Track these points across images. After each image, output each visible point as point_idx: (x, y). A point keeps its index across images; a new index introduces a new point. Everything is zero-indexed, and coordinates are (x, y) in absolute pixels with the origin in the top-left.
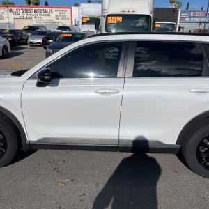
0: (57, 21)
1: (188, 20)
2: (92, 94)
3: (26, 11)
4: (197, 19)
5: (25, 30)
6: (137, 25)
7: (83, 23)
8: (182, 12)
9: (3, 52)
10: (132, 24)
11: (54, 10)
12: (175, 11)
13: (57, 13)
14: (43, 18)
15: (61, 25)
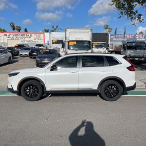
0: (35, 41)
1: (115, 39)
2: (69, 73)
3: (16, 35)
4: (120, 39)
5: (16, 47)
6: (84, 45)
7: (53, 43)
8: (111, 35)
9: (9, 60)
10: (82, 45)
11: (33, 34)
12: (107, 35)
13: (35, 36)
14: (26, 39)
15: (38, 43)
